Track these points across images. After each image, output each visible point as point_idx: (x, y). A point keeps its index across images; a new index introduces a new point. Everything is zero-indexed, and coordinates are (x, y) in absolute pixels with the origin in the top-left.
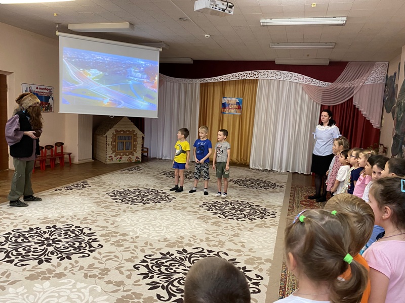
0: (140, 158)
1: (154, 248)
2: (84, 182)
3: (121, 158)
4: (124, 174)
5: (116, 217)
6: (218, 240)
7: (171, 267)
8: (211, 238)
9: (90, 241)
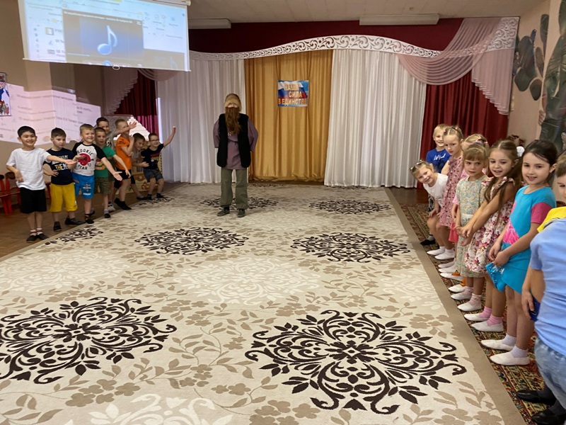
1: (261, 321)
2: (88, 227)
4: (147, 209)
5: (171, 276)
6: (351, 295)
7: (306, 348)
8: (340, 294)
9: (150, 321)
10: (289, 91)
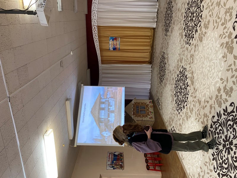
0: (150, 100)
3: (151, 112)
4: (163, 107)
5: (200, 101)
6: (225, 15)
8: (223, 21)
9: (226, 114)
10: (113, 45)
